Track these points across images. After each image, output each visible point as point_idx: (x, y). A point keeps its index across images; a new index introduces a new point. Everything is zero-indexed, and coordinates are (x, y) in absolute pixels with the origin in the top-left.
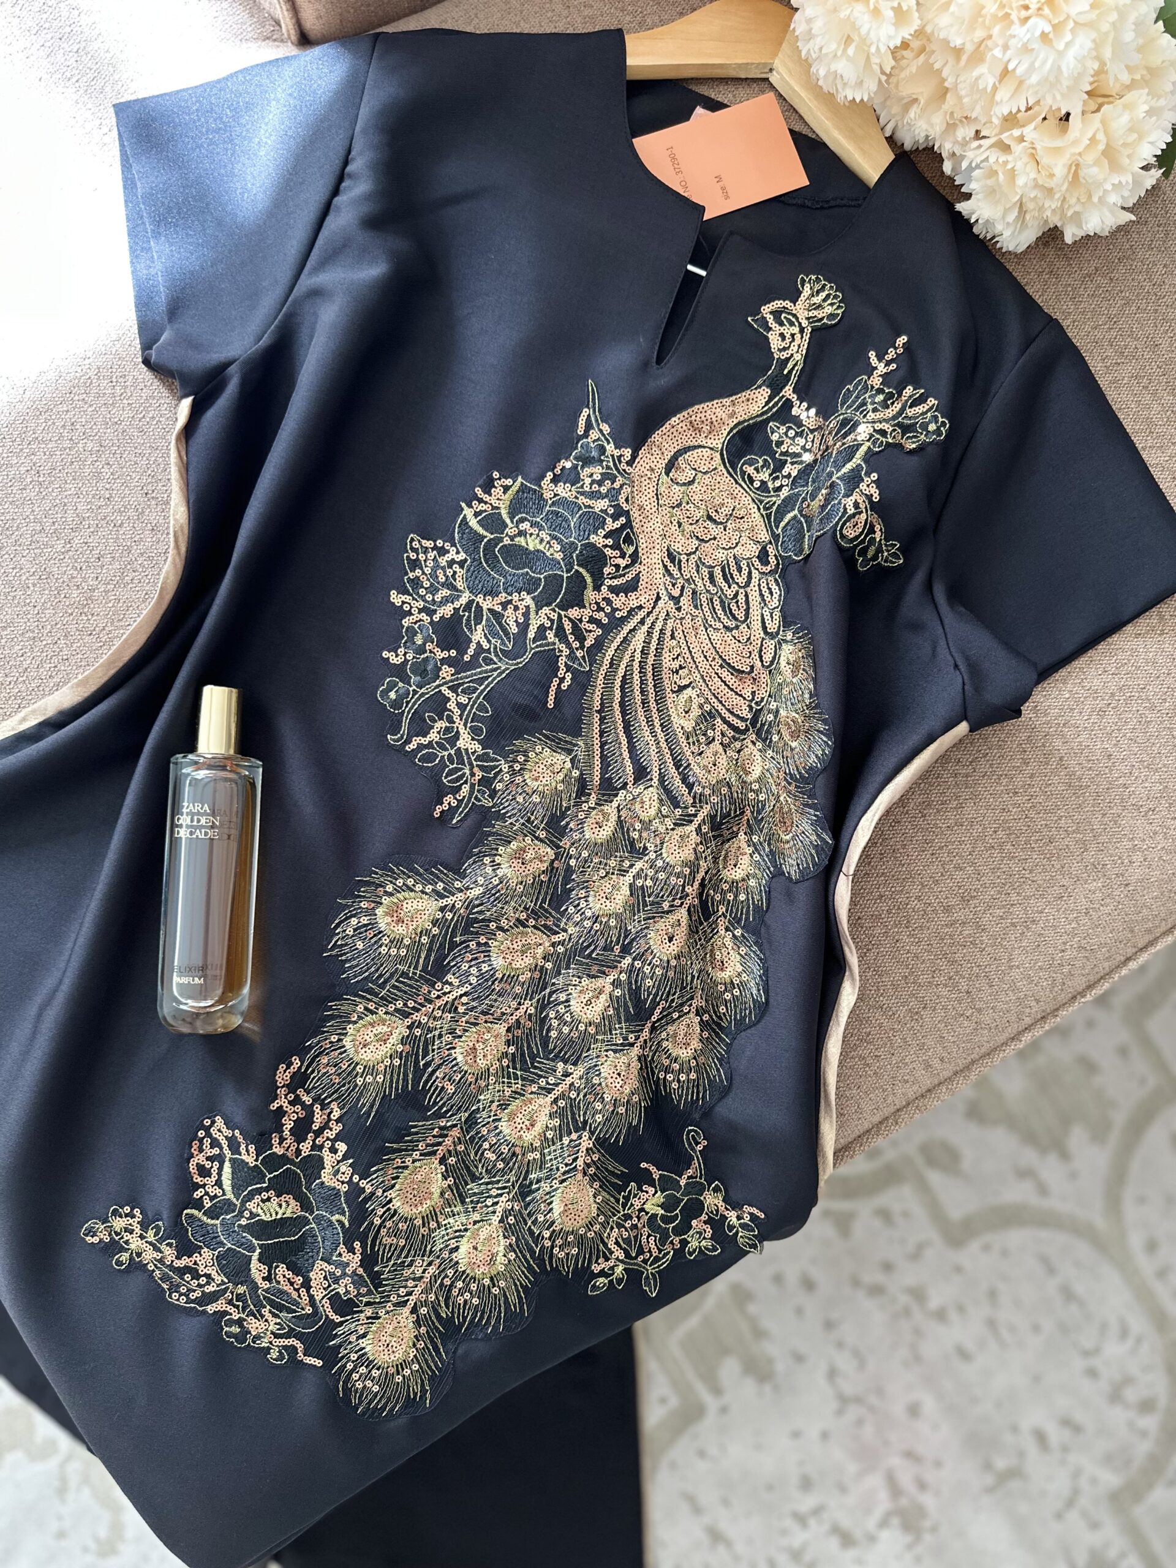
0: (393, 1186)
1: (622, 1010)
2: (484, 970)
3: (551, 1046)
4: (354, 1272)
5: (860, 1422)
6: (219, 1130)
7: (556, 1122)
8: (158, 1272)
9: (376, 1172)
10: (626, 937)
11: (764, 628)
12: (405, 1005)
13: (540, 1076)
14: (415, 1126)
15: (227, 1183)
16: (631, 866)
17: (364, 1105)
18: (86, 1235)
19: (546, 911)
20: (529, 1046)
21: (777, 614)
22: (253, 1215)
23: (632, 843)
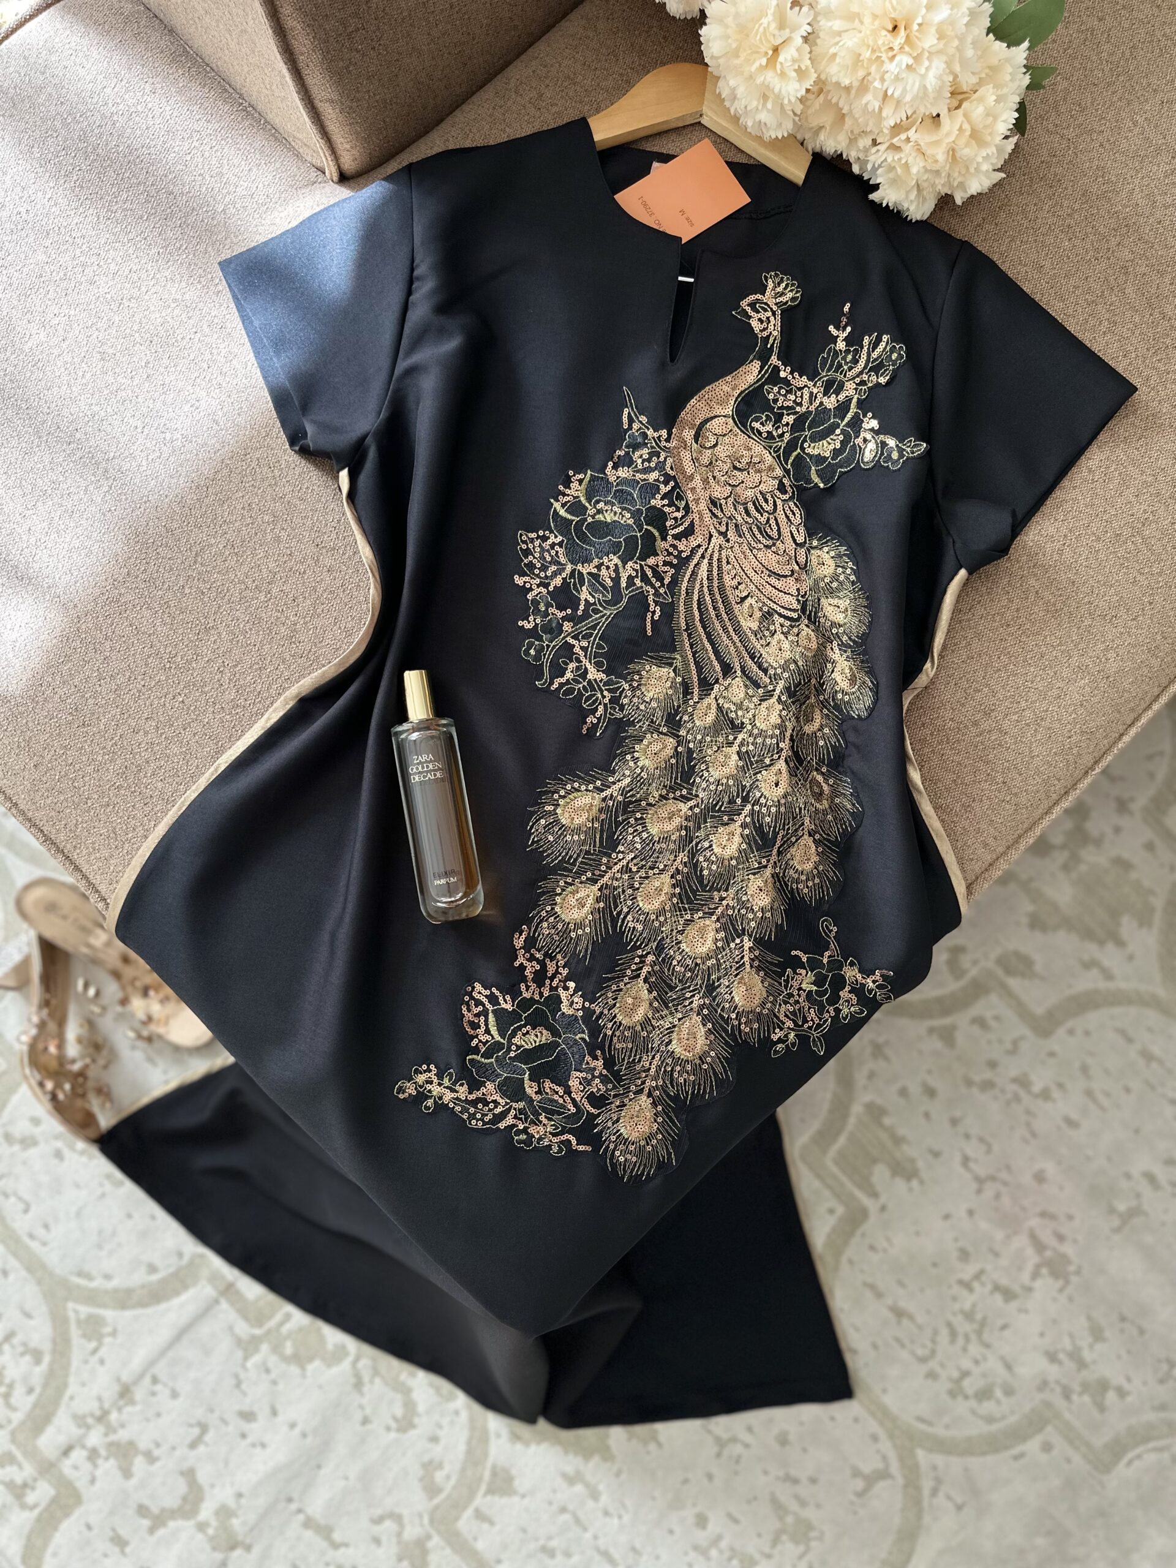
0: (615, 1005)
1: (752, 843)
2: (644, 837)
3: (705, 882)
4: (601, 1073)
5: (998, 1196)
6: (479, 993)
7: (722, 934)
8: (457, 1108)
9: (600, 997)
10: (743, 791)
11: (795, 541)
12: (593, 874)
13: (703, 905)
14: (621, 959)
15: (494, 1030)
16: (735, 738)
17: (580, 951)
18: (398, 1093)
19: (680, 785)
20: (690, 886)
21: (802, 529)
22: (518, 1047)
23: (732, 722)
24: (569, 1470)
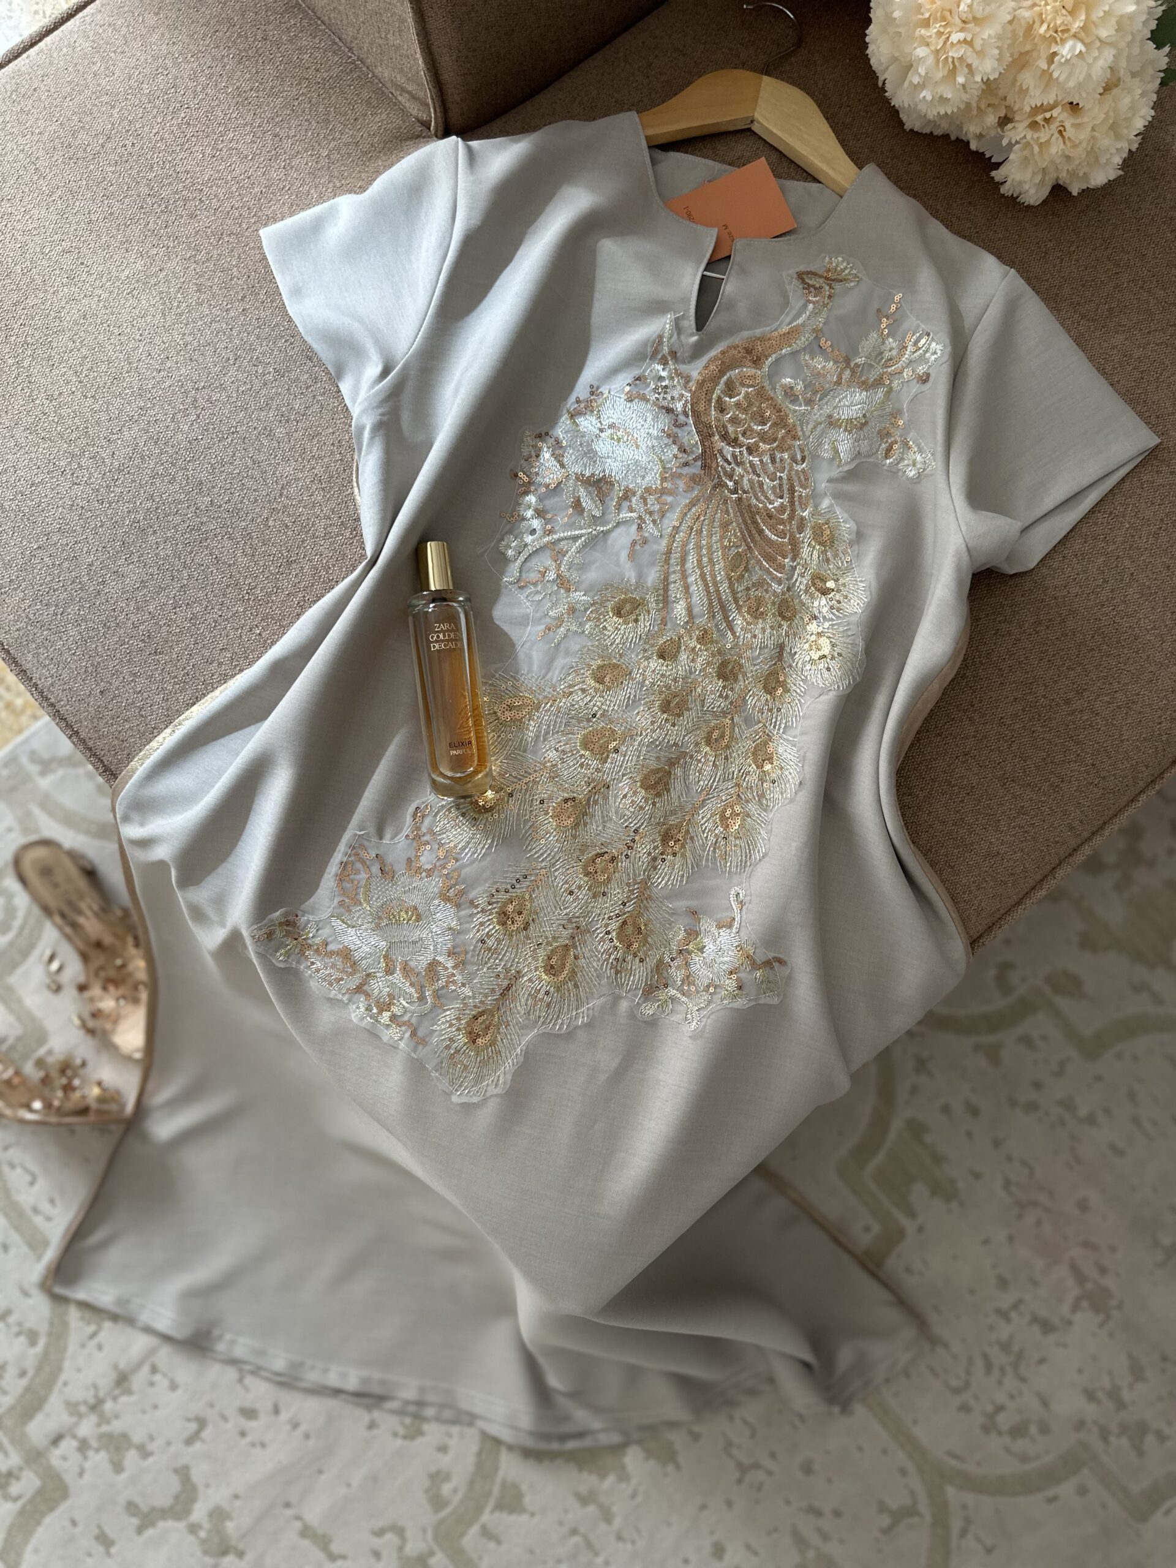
5: (1039, 1223)
24: (583, 1489)
